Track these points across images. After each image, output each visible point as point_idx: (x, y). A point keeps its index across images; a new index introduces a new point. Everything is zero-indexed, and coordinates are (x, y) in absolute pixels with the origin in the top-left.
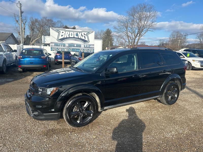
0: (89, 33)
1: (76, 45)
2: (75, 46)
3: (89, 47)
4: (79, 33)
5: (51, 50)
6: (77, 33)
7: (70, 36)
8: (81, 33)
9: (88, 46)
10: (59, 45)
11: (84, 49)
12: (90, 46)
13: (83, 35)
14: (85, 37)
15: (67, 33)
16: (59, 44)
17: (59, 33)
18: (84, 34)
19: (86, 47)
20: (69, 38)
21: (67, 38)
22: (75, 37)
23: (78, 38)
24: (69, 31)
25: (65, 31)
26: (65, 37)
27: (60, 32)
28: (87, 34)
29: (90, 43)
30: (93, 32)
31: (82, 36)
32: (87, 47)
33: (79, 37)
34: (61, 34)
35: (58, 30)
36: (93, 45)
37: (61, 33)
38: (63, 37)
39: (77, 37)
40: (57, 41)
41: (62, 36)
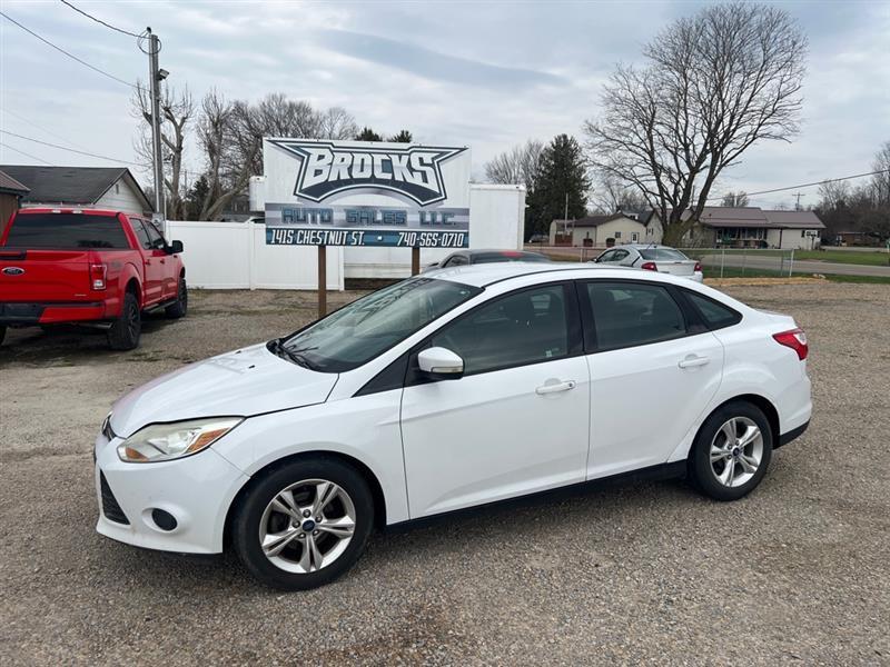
0: (442, 154)
1: (384, 212)
2: (379, 217)
3: (444, 220)
4: (395, 159)
5: (269, 242)
6: (385, 157)
7: (356, 174)
8: (405, 158)
9: (439, 218)
10: (301, 217)
11: (419, 234)
12: (450, 220)
13: (416, 164)
14: (424, 173)
15: (343, 160)
16: (305, 211)
17: (303, 158)
18: (421, 159)
19: (428, 223)
20: (352, 181)
21: (339, 183)
22: (379, 174)
23: (393, 182)
24: (352, 151)
25: (332, 152)
26: (333, 178)
27: (309, 154)
28: (433, 159)
29: (447, 204)
30: (462, 150)
31: (412, 170)
32: (434, 223)
33: (399, 178)
34: (314, 164)
35: (298, 148)
36: (466, 212)
37: (314, 158)
38: (321, 179)
39: (388, 176)
40: (294, 200)
41: (318, 172)
